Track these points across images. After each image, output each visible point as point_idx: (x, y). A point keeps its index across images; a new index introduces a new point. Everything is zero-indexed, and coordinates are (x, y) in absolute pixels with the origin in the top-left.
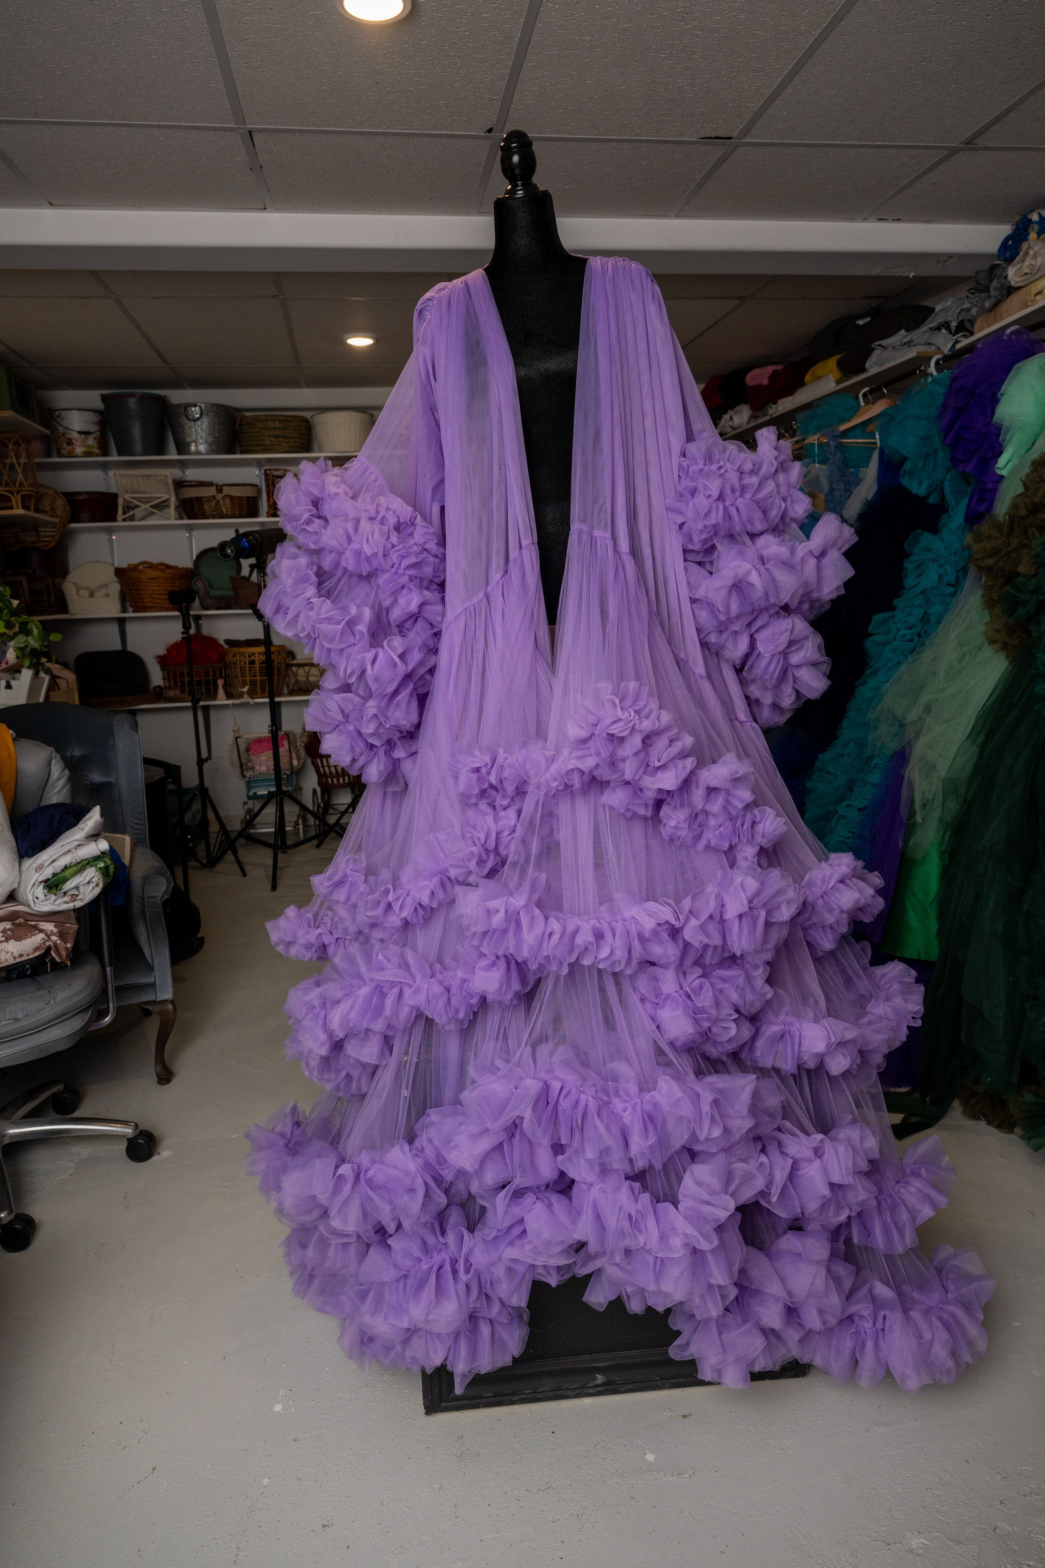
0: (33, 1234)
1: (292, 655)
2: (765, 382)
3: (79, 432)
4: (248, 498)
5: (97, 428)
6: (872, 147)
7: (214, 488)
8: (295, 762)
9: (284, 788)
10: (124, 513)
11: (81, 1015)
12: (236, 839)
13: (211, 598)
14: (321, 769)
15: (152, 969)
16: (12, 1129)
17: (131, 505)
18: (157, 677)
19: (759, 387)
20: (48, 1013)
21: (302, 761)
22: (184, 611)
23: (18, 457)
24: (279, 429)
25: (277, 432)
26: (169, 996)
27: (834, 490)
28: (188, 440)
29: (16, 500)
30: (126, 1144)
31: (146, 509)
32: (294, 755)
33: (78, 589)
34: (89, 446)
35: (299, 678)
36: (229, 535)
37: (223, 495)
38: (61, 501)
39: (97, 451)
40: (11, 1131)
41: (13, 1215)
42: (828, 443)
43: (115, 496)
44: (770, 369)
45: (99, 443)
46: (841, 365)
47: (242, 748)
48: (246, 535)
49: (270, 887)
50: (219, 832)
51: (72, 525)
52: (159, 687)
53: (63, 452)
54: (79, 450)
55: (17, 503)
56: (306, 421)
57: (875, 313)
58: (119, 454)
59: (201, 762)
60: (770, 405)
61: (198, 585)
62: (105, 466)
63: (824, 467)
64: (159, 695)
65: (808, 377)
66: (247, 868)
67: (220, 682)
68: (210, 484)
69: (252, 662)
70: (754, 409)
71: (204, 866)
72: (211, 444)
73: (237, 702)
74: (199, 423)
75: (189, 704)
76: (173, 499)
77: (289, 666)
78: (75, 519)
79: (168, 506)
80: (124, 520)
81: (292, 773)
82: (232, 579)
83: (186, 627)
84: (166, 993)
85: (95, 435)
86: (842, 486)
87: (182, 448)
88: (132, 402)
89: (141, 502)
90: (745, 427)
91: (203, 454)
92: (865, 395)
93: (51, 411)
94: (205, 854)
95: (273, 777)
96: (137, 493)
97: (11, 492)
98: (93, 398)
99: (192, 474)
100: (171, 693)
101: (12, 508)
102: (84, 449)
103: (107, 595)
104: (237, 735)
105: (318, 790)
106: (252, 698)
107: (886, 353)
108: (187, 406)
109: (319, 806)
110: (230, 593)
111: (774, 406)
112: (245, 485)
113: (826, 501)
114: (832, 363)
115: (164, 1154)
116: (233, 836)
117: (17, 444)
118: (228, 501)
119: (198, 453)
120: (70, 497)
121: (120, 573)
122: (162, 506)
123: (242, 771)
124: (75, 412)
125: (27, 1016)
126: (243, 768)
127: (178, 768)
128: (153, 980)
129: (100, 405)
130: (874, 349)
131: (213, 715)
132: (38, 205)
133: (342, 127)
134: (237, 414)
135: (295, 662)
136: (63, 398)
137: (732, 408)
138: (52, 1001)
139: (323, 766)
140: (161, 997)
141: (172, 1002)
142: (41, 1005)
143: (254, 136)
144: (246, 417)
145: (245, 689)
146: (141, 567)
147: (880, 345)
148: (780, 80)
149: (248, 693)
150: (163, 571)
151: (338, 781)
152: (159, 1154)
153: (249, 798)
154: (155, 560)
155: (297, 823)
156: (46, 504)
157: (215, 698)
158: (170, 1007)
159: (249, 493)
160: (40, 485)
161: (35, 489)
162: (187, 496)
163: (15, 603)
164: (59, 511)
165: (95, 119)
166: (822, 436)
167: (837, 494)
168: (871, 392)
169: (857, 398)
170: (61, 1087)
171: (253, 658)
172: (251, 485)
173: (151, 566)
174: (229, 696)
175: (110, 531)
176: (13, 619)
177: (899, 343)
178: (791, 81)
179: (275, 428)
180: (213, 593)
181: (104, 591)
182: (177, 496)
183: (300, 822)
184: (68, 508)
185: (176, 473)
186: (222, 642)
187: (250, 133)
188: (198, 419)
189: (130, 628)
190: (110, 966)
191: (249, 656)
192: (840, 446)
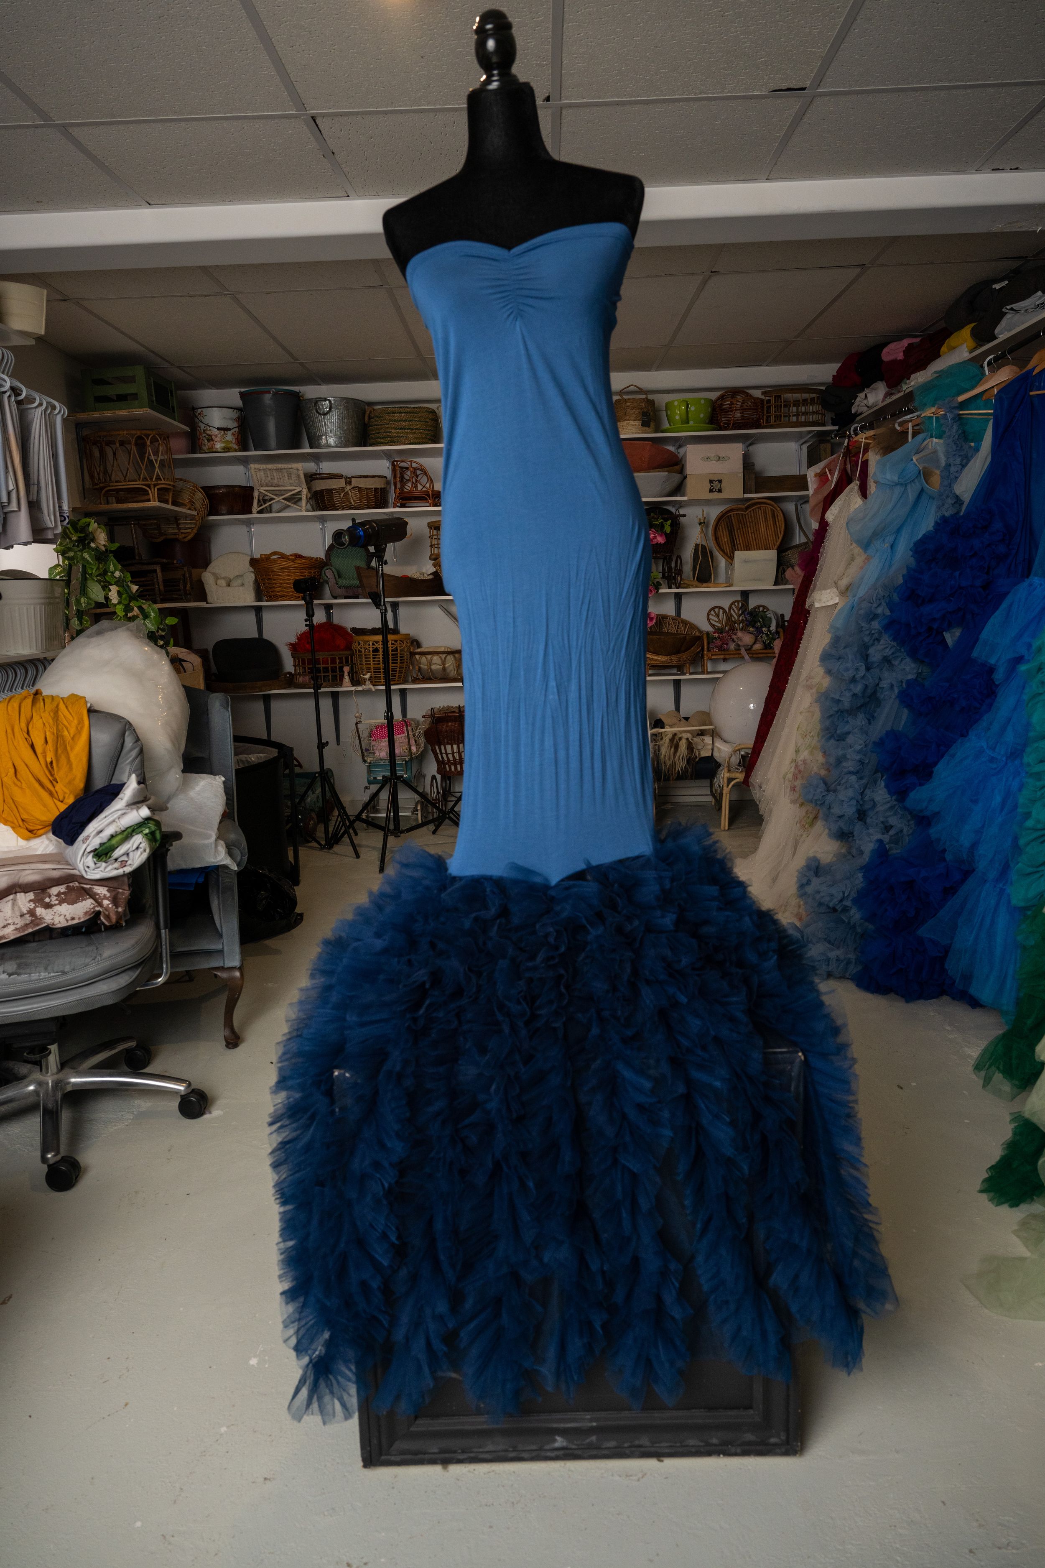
0: (76, 1178)
1: (417, 643)
2: (900, 356)
3: (219, 429)
4: (376, 489)
5: (236, 424)
6: (965, 87)
7: (343, 480)
8: (414, 749)
9: (398, 774)
10: (259, 505)
11: (130, 973)
12: (354, 821)
13: (339, 588)
14: (440, 756)
15: (221, 936)
16: (75, 1078)
17: (267, 498)
18: (289, 664)
19: (894, 362)
20: (93, 968)
21: (421, 750)
22: (308, 598)
23: (156, 453)
24: (406, 420)
25: (404, 424)
26: (236, 963)
27: (950, 465)
28: (319, 433)
29: (153, 493)
30: (180, 1100)
31: (279, 501)
32: (412, 742)
33: (217, 577)
34: (228, 441)
35: (422, 666)
36: (346, 525)
37: (351, 487)
38: (200, 494)
39: (235, 447)
40: (73, 1080)
41: (59, 1157)
42: (945, 415)
43: (251, 489)
44: (905, 343)
45: (237, 439)
46: (974, 334)
47: (364, 735)
48: (362, 524)
49: (378, 870)
50: (338, 816)
51: (211, 518)
52: (290, 673)
53: (204, 448)
54: (218, 446)
55: (154, 496)
56: (433, 412)
57: (1013, 275)
58: (256, 450)
59: (322, 745)
60: (905, 380)
61: (328, 574)
62: (245, 461)
63: (941, 441)
64: (290, 681)
65: (944, 349)
66: (362, 851)
67: (346, 669)
68: (339, 476)
69: (376, 650)
70: (889, 386)
71: (322, 848)
72: (340, 438)
73: (359, 688)
74: (328, 417)
75: (312, 690)
76: (305, 491)
77: (413, 654)
78: (213, 511)
79: (300, 499)
80: (259, 512)
81: (411, 759)
82: (358, 569)
83: (310, 614)
84: (233, 960)
85: (233, 431)
86: (958, 460)
87: (314, 441)
88: (267, 399)
89: (276, 495)
90: (881, 405)
91: (333, 447)
92: (989, 364)
93: (194, 409)
94: (323, 835)
95: (387, 762)
96: (271, 486)
97: (149, 486)
98: (233, 396)
99: (326, 467)
100: (301, 680)
101: (149, 500)
102: (223, 445)
103: (243, 585)
104: (359, 720)
105: (439, 777)
106: (374, 685)
107: (1017, 317)
108: (317, 401)
109: (439, 793)
110: (357, 582)
111: (908, 381)
112: (373, 477)
113: (942, 477)
114: (966, 332)
115: (215, 1112)
116: (352, 818)
117: (154, 440)
118: (356, 492)
119: (328, 446)
120: (209, 491)
121: (253, 562)
122: (294, 499)
123: (363, 756)
124: (214, 409)
125: (74, 969)
126: (365, 753)
127: (292, 749)
128: (220, 947)
129: (239, 403)
130: (1006, 313)
131: (342, 701)
132: (138, 206)
133: (400, 106)
134: (366, 407)
135: (419, 650)
136: (207, 396)
137: (868, 387)
138: (98, 957)
139: (441, 753)
140: (228, 964)
141: (240, 969)
142: (88, 960)
143: (317, 122)
144: (374, 410)
145: (367, 676)
146: (273, 557)
147: (1012, 309)
148: (842, 19)
149: (369, 680)
150: (293, 561)
151: (456, 768)
152: (210, 1113)
153: (370, 783)
154: (288, 552)
155: (415, 809)
156: (185, 498)
157: (341, 685)
158: (237, 974)
159: (379, 484)
160: (181, 480)
161: (172, 483)
162: (318, 489)
163: (135, 588)
164: (198, 505)
165: (167, 115)
166: (938, 408)
167: (953, 469)
168: (996, 359)
169: (982, 367)
170: (133, 1044)
171: (377, 645)
172: (379, 476)
173: (283, 556)
174: (355, 682)
175: (249, 523)
176: (132, 604)
177: (1033, 306)
178: (855, 19)
179: (401, 420)
180: (342, 582)
181: (239, 581)
182: (309, 489)
183: (419, 808)
184: (207, 501)
185: (311, 466)
186: (349, 631)
187: (314, 119)
188: (328, 413)
189: (266, 616)
190: (165, 929)
191: (373, 644)
192: (959, 418)
